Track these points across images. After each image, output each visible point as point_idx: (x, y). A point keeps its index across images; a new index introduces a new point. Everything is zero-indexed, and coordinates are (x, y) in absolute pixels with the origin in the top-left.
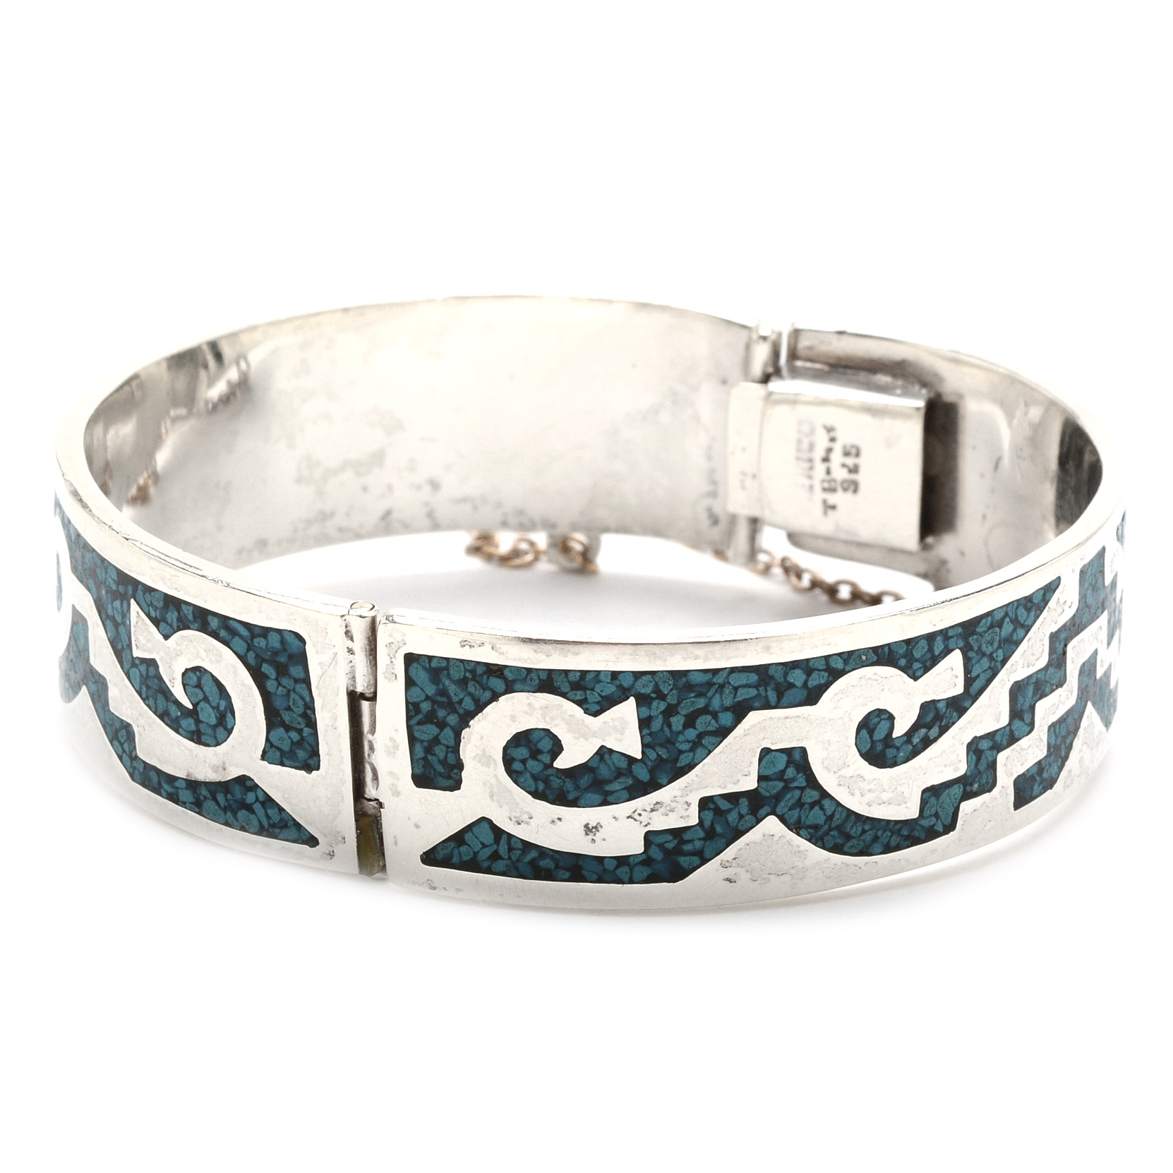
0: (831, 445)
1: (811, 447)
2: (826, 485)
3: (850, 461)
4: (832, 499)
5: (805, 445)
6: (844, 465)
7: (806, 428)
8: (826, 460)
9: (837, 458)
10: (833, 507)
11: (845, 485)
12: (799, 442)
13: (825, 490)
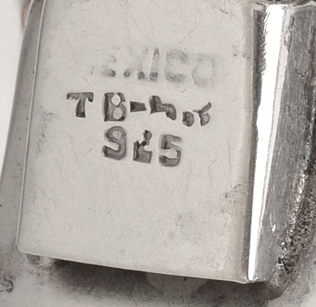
0: (180, 116)
1: (174, 79)
2: (116, 100)
3: (154, 146)
4: (94, 109)
5: (178, 68)
6: (147, 134)
7: (205, 71)
8: (156, 105)
9: (159, 124)
10: (80, 113)
11: (115, 134)
12: (184, 57)
13: (108, 97)
